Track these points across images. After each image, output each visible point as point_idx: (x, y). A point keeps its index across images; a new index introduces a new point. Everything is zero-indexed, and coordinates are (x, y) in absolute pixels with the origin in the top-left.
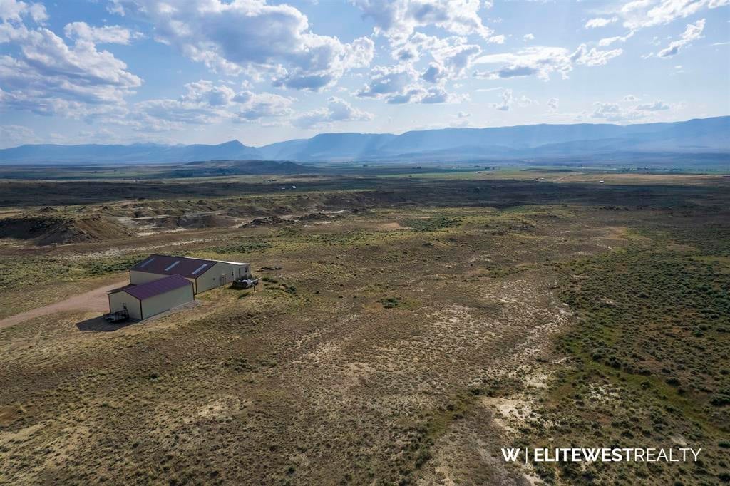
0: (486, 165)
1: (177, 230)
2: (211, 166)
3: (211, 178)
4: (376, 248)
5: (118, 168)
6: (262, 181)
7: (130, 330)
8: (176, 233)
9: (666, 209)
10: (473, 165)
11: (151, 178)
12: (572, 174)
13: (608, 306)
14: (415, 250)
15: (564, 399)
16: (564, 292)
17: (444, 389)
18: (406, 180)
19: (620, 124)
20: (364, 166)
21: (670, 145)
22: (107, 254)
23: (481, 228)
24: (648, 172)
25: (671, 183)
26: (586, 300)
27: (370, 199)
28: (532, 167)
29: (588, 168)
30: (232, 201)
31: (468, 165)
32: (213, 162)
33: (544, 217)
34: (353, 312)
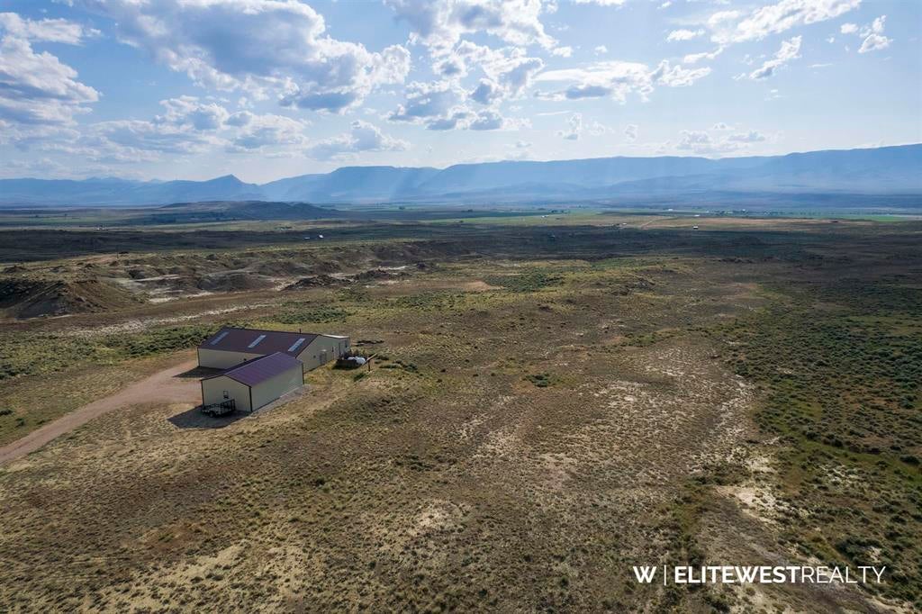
0: (553, 207)
1: (201, 295)
2: (199, 209)
3: (202, 224)
4: (485, 314)
5: (68, 211)
6: (272, 229)
7: (244, 425)
8: (200, 298)
9: (792, 261)
10: (537, 207)
11: (119, 225)
12: (659, 218)
13: (789, 376)
14: (531, 314)
15: (802, 484)
16: (729, 362)
17: (666, 479)
18: (457, 226)
19: (709, 158)
20: (400, 208)
21: (767, 184)
22: (126, 327)
23: (592, 286)
24: (747, 216)
25: (775, 229)
26: (760, 370)
27: (427, 252)
28: (609, 209)
29: (676, 211)
30: (252, 255)
31: (530, 207)
32: (201, 204)
33: (657, 271)
34: (504, 392)
